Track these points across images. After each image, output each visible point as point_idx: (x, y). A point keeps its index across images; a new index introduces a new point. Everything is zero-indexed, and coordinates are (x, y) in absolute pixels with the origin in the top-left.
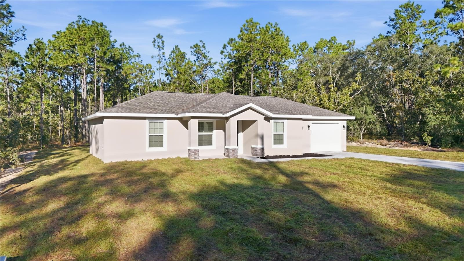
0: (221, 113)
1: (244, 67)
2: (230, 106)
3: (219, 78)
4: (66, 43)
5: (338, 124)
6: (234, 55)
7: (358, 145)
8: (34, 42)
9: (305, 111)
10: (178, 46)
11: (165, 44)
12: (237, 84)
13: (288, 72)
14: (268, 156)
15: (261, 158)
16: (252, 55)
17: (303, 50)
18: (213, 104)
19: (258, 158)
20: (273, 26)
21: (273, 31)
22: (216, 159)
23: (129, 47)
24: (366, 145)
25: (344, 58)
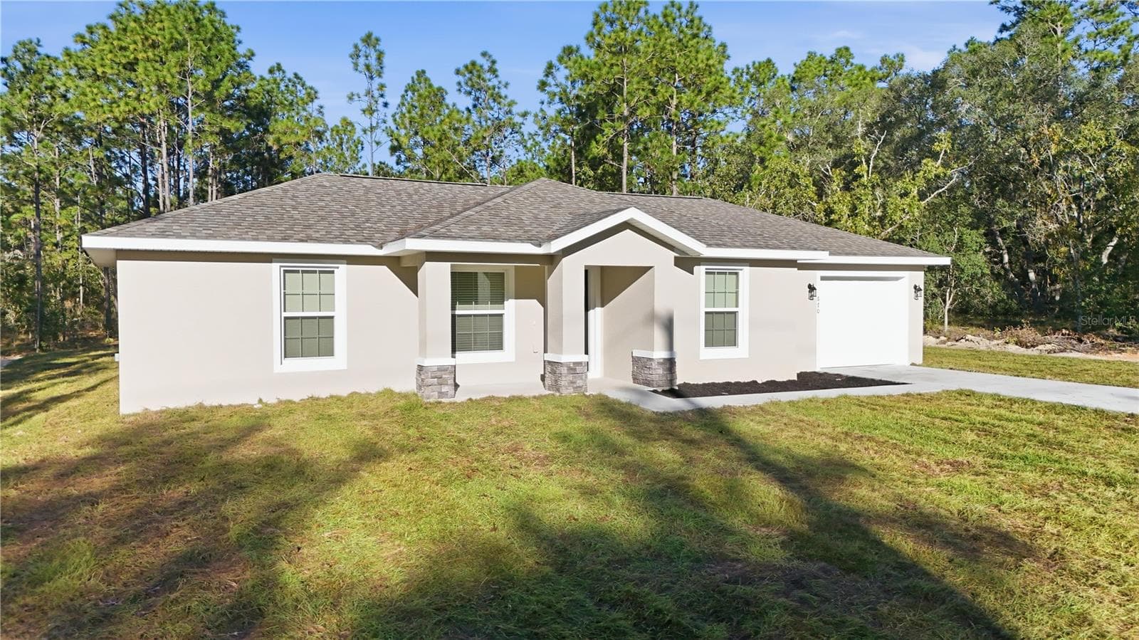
0: (529, 240)
1: (604, 125)
2: (562, 218)
3: (536, 161)
4: (110, 56)
5: (897, 279)
6: (575, 92)
7: (944, 342)
8: (15, 52)
9: (798, 240)
10: (424, 72)
11: (386, 60)
12: (584, 174)
13: (725, 138)
14: (685, 384)
15: (664, 393)
16: (625, 90)
17: (761, 84)
18: (505, 213)
19: (655, 391)
20: (684, 11)
21: (684, 25)
22: (512, 399)
23: (296, 75)
24: (969, 344)
25: (892, 95)
